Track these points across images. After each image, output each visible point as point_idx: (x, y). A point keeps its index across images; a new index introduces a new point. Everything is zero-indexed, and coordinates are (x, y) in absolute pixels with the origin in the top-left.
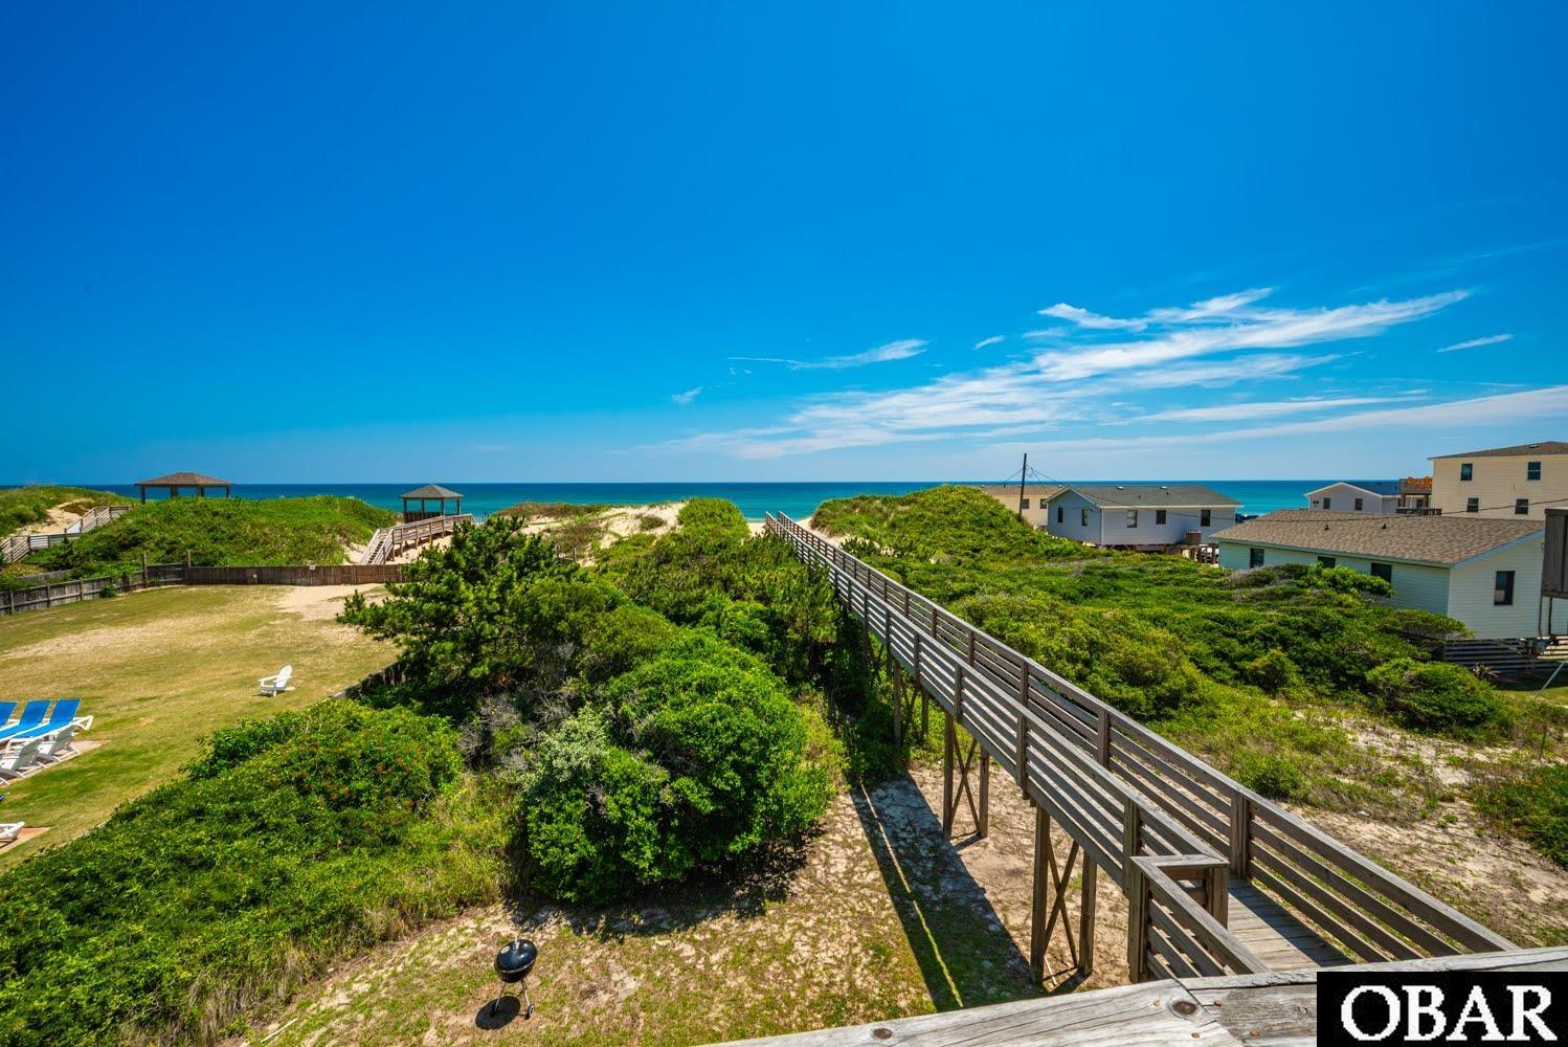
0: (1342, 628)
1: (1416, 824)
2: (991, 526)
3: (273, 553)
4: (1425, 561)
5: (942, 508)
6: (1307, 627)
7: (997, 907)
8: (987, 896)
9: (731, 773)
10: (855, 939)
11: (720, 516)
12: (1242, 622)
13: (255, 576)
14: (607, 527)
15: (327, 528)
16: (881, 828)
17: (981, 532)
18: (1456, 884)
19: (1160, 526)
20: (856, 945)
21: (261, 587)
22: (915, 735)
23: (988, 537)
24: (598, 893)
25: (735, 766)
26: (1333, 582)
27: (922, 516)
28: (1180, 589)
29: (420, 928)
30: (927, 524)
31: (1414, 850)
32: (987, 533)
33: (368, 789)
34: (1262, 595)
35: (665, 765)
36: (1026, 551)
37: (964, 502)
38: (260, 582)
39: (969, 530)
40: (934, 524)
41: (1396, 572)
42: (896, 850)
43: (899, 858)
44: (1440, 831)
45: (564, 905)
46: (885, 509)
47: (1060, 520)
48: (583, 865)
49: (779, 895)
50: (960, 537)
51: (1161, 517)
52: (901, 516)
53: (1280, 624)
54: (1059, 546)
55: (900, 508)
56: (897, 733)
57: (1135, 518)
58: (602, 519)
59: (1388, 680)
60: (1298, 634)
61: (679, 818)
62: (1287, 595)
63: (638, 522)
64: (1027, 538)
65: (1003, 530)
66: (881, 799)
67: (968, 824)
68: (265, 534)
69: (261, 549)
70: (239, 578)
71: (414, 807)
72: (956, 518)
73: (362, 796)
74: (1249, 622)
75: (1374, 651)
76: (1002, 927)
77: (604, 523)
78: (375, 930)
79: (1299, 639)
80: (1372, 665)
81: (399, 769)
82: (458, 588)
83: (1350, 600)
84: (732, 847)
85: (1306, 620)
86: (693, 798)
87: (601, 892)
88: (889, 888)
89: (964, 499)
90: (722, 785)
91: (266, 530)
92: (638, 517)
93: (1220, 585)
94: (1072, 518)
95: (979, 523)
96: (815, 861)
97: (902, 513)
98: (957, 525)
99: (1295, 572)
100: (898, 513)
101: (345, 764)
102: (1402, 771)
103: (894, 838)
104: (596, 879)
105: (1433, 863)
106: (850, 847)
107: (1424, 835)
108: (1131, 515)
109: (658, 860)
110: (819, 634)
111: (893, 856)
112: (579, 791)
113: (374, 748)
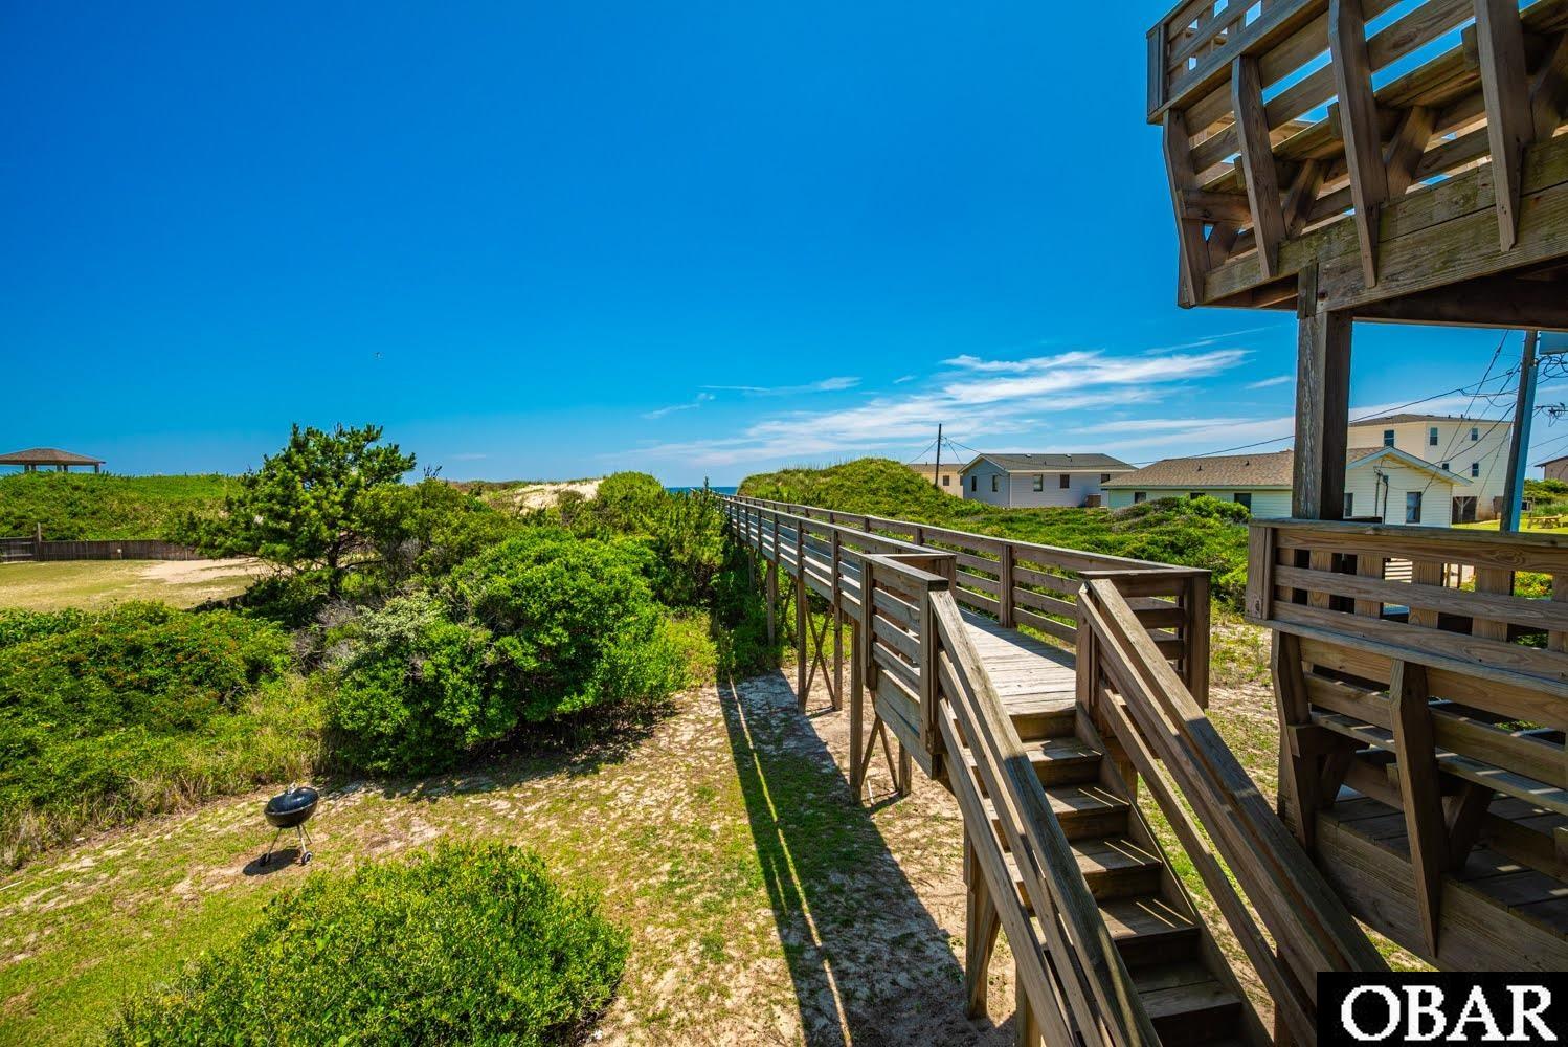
0: (1202, 544)
1: (1244, 685)
2: (907, 492)
3: (144, 529)
4: (1278, 485)
5: (861, 478)
6: (1173, 545)
7: (835, 757)
8: (828, 748)
9: (559, 630)
10: (683, 786)
11: (640, 488)
12: (1116, 544)
13: (119, 550)
14: (522, 501)
15: (209, 503)
16: (740, 709)
17: (897, 498)
18: (1268, 723)
19: (1065, 489)
20: (682, 790)
21: (126, 561)
22: (790, 637)
23: (903, 502)
24: (412, 760)
25: (566, 624)
26: (1199, 509)
27: (841, 485)
28: (1067, 526)
29: (203, 802)
30: (846, 492)
31: (1239, 702)
32: (902, 498)
33: (165, 679)
34: (1136, 524)
35: (490, 626)
36: (938, 513)
37: (882, 472)
38: (126, 556)
39: (886, 496)
40: (853, 492)
41: (1255, 499)
42: (747, 722)
43: (749, 727)
44: (1263, 688)
45: (378, 776)
46: (807, 481)
47: (974, 489)
48: (400, 734)
49: (617, 758)
50: (878, 503)
51: (1065, 481)
52: (822, 486)
53: (1149, 544)
54: (969, 507)
55: (822, 480)
56: (771, 635)
57: (1041, 482)
58: (518, 495)
59: (1236, 581)
60: (1165, 551)
61: (505, 681)
62: (1159, 522)
63: (556, 497)
64: (939, 502)
65: (918, 495)
66: (744, 689)
67: (825, 702)
68: (135, 510)
69: (129, 526)
70: (102, 552)
71: (221, 700)
72: (874, 486)
73: (156, 685)
74: (1122, 544)
75: (1229, 561)
76: (838, 768)
77: (520, 498)
78: (142, 801)
79: (1166, 555)
80: (1224, 571)
81: (204, 658)
82: (294, 487)
83: (1212, 521)
84: (561, 707)
85: (1172, 539)
86: (517, 654)
87: (417, 761)
88: (733, 748)
89: (882, 468)
90: (548, 641)
91: (137, 505)
92: (555, 492)
93: (1104, 521)
94: (984, 484)
95: (896, 489)
96: (662, 735)
97: (823, 483)
98: (874, 492)
99: (1169, 504)
100: (819, 484)
101: (136, 651)
102: (1239, 650)
103: (748, 714)
104: (411, 747)
105: (1251, 710)
106: (701, 722)
107: (1249, 692)
108: (1038, 479)
109: (479, 719)
110: (703, 554)
111: (744, 725)
112: (398, 660)
113: (175, 637)
